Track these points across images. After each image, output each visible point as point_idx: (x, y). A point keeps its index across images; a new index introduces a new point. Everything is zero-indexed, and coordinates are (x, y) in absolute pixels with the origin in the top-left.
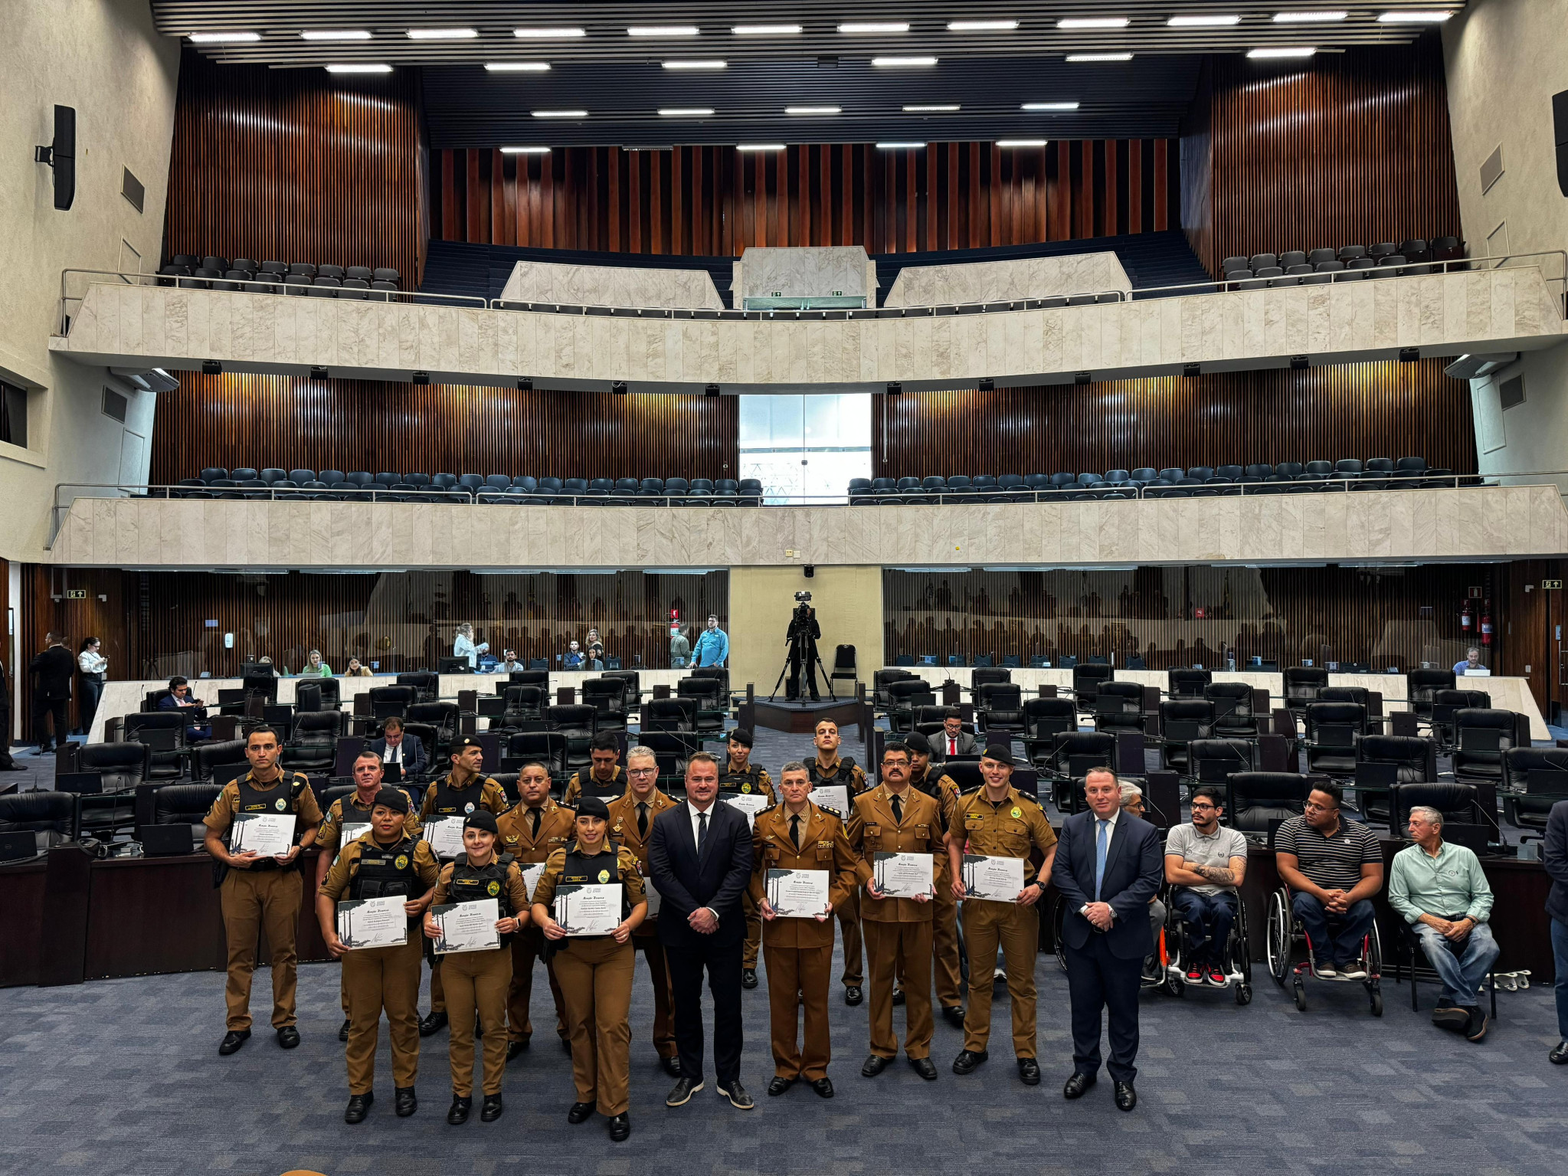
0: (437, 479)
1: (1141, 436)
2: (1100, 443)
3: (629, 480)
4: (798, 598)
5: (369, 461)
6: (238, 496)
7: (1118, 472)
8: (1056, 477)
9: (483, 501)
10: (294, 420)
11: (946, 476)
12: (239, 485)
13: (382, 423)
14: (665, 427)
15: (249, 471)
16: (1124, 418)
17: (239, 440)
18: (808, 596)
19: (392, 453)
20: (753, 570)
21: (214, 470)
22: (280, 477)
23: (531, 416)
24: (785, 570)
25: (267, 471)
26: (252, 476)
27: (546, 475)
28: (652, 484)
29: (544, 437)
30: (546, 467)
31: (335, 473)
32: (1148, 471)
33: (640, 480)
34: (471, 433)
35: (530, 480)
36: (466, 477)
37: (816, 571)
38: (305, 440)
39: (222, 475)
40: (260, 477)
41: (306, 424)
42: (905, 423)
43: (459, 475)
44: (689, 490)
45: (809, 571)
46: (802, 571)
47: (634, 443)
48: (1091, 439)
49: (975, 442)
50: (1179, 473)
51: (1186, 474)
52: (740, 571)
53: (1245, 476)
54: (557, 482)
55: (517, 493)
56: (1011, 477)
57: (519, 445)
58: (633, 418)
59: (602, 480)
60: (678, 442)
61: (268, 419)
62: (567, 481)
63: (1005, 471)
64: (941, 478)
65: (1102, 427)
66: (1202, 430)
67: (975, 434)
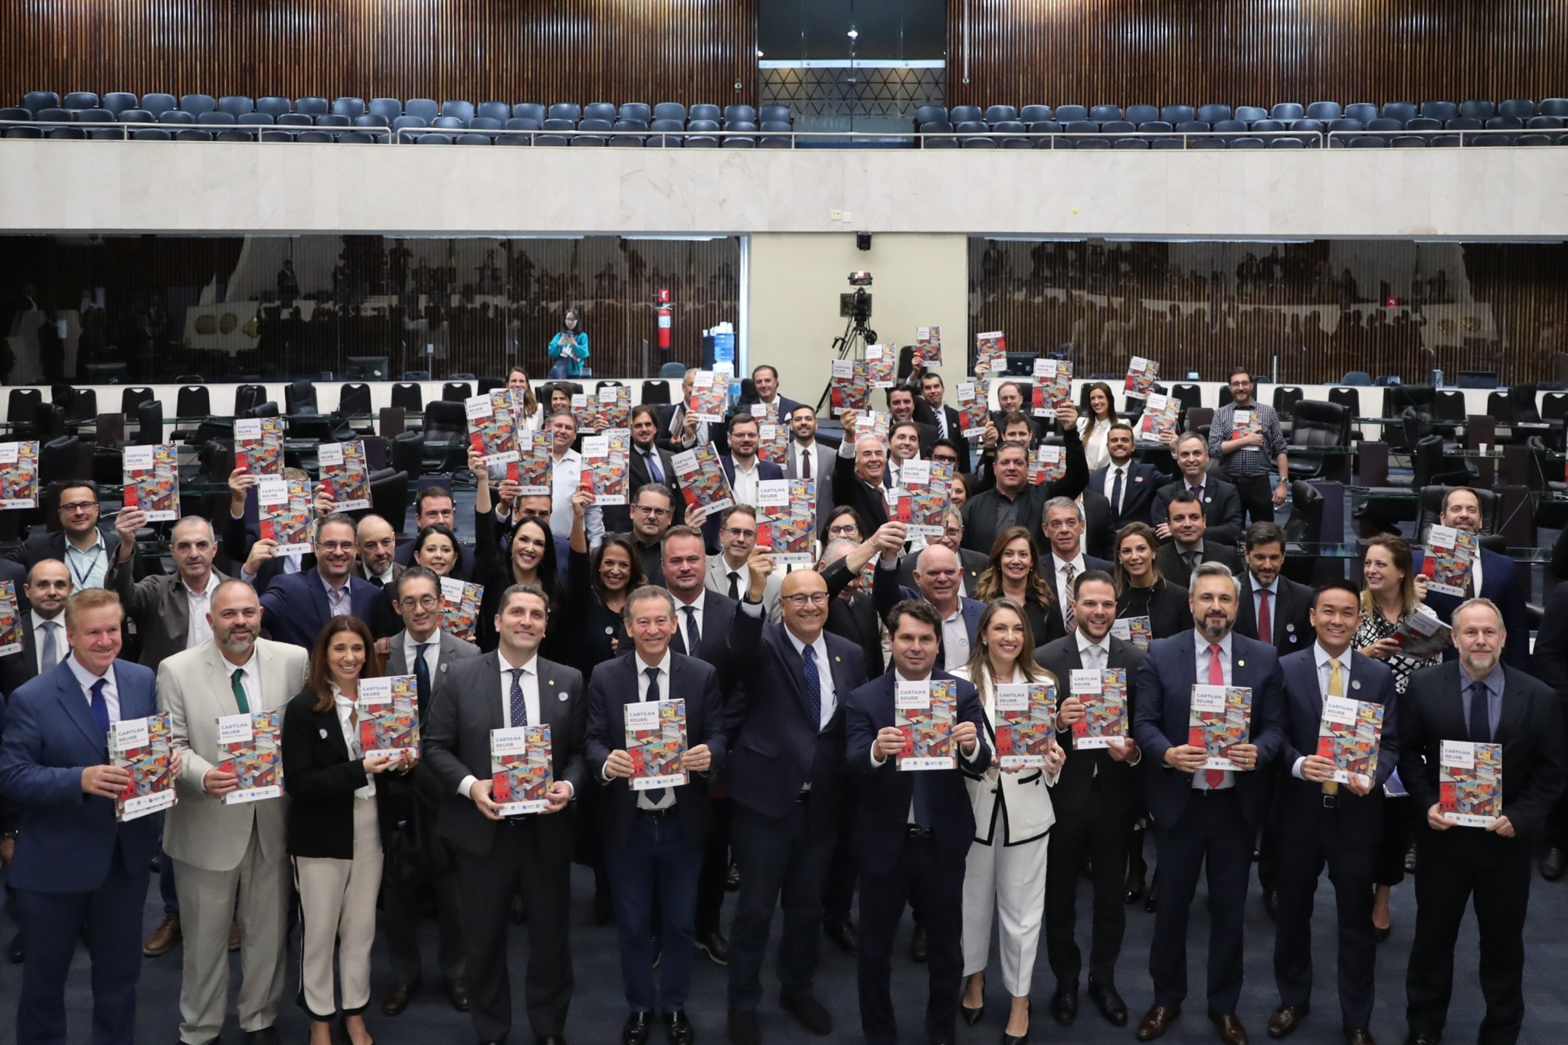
0: (339, 105)
1: (1319, 53)
2: (1264, 63)
3: (604, 107)
4: (853, 281)
5: (248, 83)
6: (76, 134)
7: (1289, 106)
8: (1206, 110)
9: (405, 140)
10: (146, 25)
11: (1054, 103)
12: (76, 118)
13: (264, 26)
14: (653, 30)
15: (88, 95)
16: (1296, 30)
17: (72, 52)
18: (868, 280)
19: (277, 69)
20: (785, 240)
21: (41, 94)
22: (128, 104)
23: (466, 15)
24: (829, 240)
25: (112, 96)
26: (89, 104)
27: (486, 99)
28: (636, 113)
29: (483, 46)
30: (486, 86)
31: (203, 99)
32: (1330, 106)
33: (618, 105)
34: (384, 40)
35: (466, 108)
36: (378, 105)
37: (874, 241)
38: (161, 51)
39: (51, 102)
40: (102, 105)
41: (162, 29)
42: (993, 26)
43: (367, 100)
44: (687, 121)
45: (864, 241)
46: (854, 240)
47: (609, 53)
48: (1252, 58)
49: (1093, 58)
50: (1370, 109)
51: (1379, 114)
52: (766, 240)
53: (1460, 120)
54: (503, 108)
55: (449, 125)
56: (1144, 109)
57: (449, 55)
58: (608, 18)
59: (565, 106)
60: (672, 52)
61: (111, 23)
62: (516, 107)
63: (1132, 100)
64: (1046, 108)
65: (1267, 42)
66: (1400, 50)
67: (1092, 46)
